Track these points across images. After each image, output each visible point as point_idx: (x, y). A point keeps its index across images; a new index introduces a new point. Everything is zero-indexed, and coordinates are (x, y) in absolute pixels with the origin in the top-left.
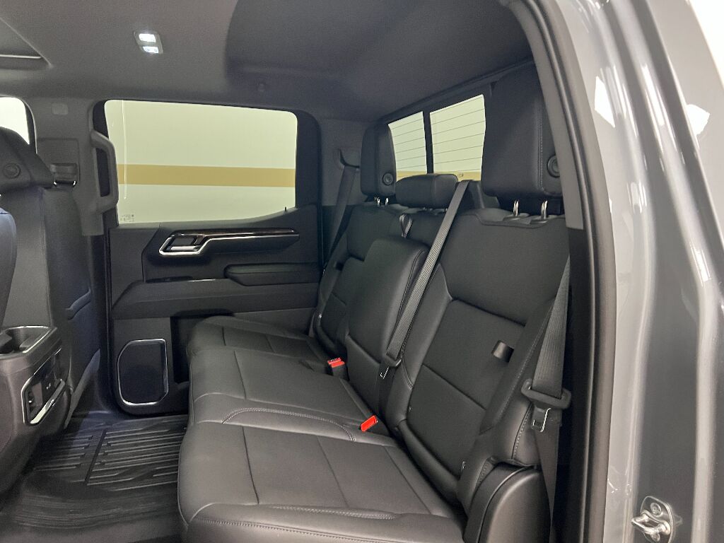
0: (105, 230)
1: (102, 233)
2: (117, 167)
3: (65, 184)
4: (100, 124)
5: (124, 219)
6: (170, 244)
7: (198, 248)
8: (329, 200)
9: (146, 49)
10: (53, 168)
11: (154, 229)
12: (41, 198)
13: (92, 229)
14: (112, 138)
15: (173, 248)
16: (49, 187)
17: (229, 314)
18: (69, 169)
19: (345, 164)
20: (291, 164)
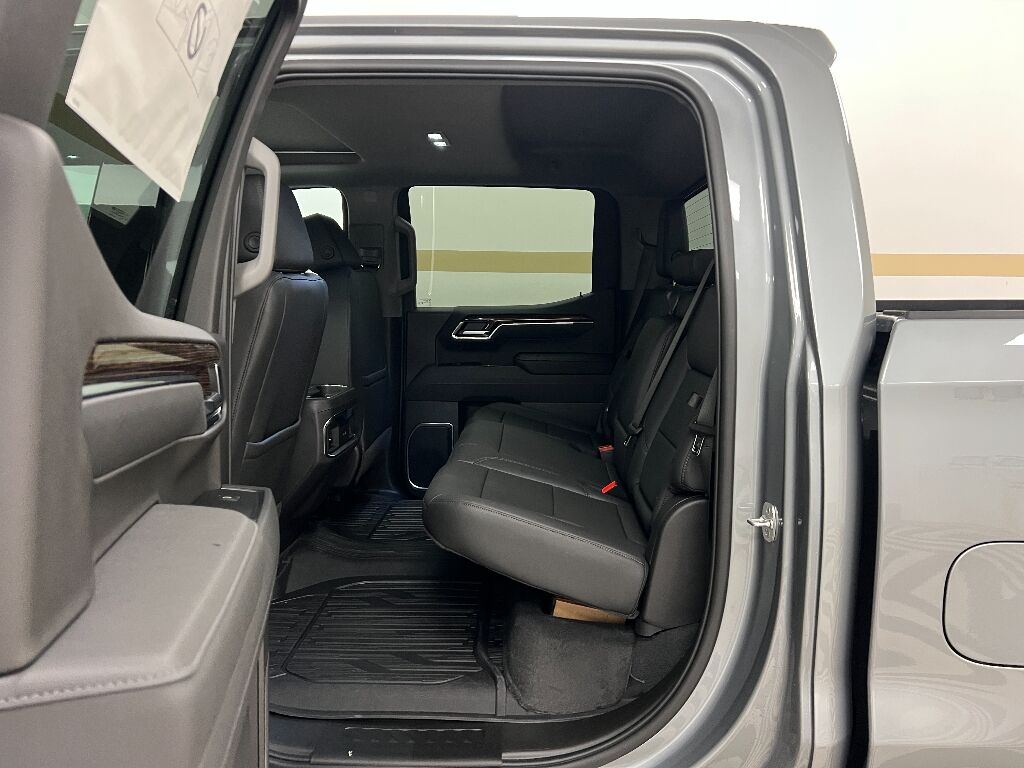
0: (403, 314)
1: (400, 315)
2: (418, 253)
3: (371, 267)
4: (404, 211)
5: (421, 302)
6: (463, 328)
7: (488, 334)
8: (627, 284)
9: (436, 143)
10: (361, 252)
11: (447, 313)
12: (349, 276)
13: (391, 312)
14: (413, 224)
15: (466, 332)
16: (357, 268)
17: (518, 403)
18: (375, 253)
19: (645, 244)
20: (588, 246)
